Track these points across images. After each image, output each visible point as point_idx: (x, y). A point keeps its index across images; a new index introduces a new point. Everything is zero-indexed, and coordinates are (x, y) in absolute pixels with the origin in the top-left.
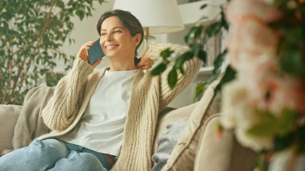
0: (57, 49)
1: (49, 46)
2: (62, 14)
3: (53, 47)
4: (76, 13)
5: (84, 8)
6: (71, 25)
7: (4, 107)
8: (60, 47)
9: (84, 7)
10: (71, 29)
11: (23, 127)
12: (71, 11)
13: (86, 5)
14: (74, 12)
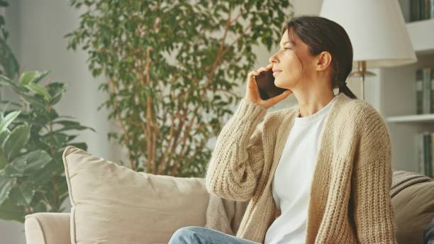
0: (230, 91)
1: (219, 86)
2: (240, 42)
3: (224, 88)
4: (263, 41)
5: (271, 33)
6: (252, 57)
7: (188, 182)
8: (234, 87)
9: (271, 31)
10: (253, 62)
11: (219, 212)
12: (255, 38)
13: (274, 29)
14: (259, 40)
